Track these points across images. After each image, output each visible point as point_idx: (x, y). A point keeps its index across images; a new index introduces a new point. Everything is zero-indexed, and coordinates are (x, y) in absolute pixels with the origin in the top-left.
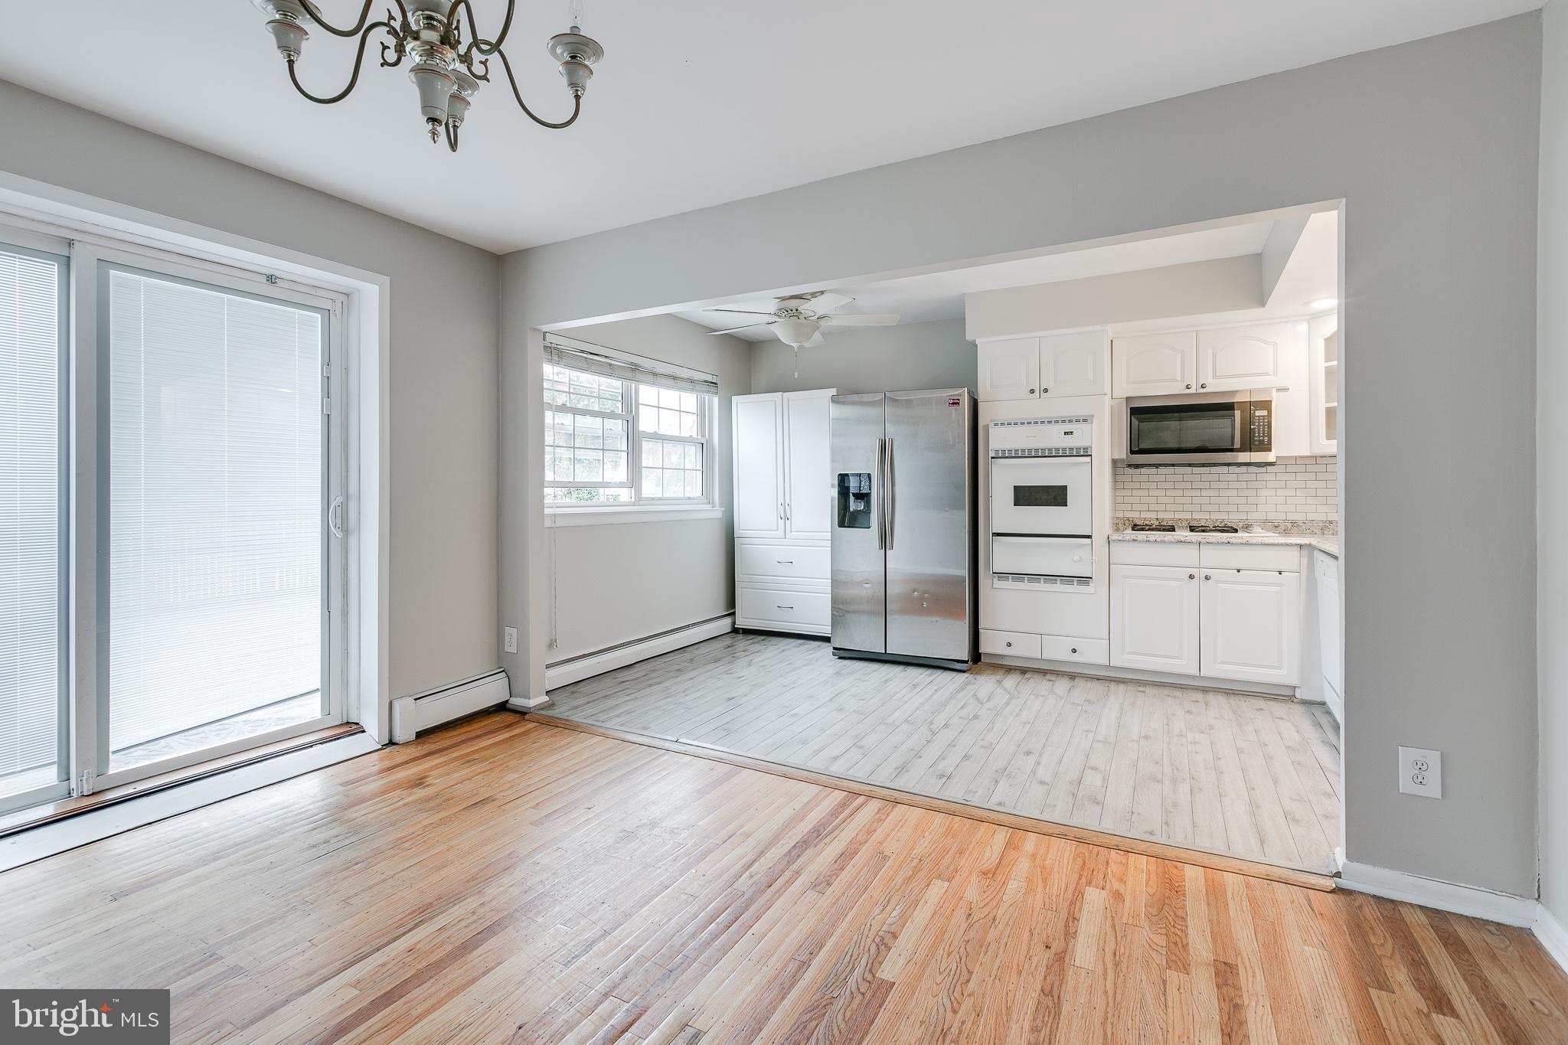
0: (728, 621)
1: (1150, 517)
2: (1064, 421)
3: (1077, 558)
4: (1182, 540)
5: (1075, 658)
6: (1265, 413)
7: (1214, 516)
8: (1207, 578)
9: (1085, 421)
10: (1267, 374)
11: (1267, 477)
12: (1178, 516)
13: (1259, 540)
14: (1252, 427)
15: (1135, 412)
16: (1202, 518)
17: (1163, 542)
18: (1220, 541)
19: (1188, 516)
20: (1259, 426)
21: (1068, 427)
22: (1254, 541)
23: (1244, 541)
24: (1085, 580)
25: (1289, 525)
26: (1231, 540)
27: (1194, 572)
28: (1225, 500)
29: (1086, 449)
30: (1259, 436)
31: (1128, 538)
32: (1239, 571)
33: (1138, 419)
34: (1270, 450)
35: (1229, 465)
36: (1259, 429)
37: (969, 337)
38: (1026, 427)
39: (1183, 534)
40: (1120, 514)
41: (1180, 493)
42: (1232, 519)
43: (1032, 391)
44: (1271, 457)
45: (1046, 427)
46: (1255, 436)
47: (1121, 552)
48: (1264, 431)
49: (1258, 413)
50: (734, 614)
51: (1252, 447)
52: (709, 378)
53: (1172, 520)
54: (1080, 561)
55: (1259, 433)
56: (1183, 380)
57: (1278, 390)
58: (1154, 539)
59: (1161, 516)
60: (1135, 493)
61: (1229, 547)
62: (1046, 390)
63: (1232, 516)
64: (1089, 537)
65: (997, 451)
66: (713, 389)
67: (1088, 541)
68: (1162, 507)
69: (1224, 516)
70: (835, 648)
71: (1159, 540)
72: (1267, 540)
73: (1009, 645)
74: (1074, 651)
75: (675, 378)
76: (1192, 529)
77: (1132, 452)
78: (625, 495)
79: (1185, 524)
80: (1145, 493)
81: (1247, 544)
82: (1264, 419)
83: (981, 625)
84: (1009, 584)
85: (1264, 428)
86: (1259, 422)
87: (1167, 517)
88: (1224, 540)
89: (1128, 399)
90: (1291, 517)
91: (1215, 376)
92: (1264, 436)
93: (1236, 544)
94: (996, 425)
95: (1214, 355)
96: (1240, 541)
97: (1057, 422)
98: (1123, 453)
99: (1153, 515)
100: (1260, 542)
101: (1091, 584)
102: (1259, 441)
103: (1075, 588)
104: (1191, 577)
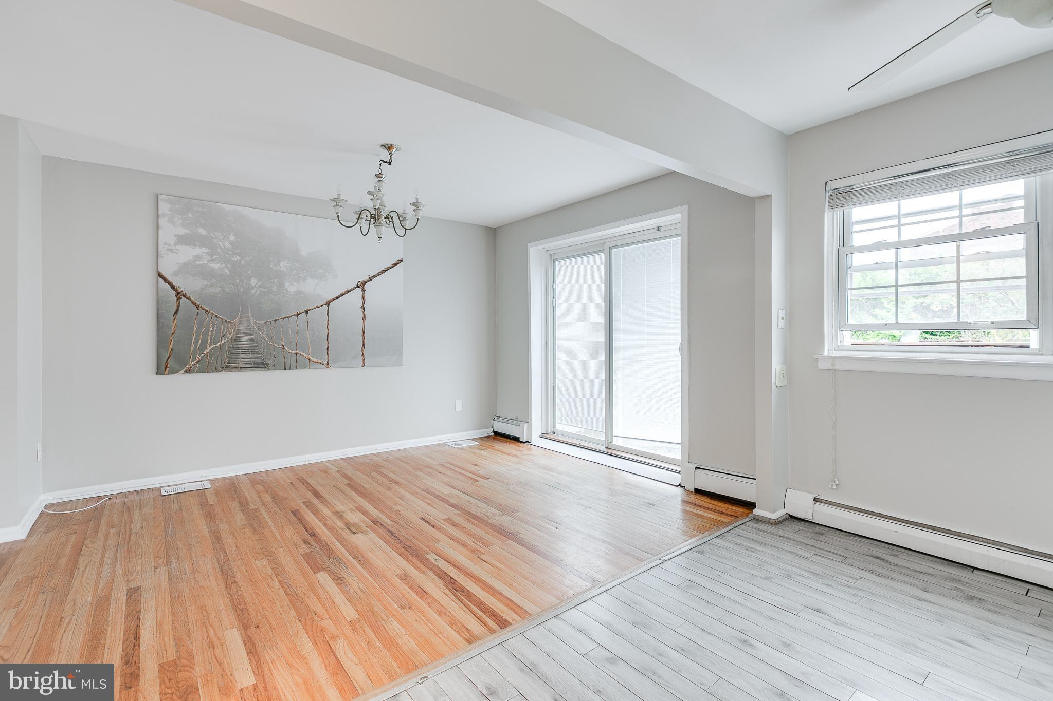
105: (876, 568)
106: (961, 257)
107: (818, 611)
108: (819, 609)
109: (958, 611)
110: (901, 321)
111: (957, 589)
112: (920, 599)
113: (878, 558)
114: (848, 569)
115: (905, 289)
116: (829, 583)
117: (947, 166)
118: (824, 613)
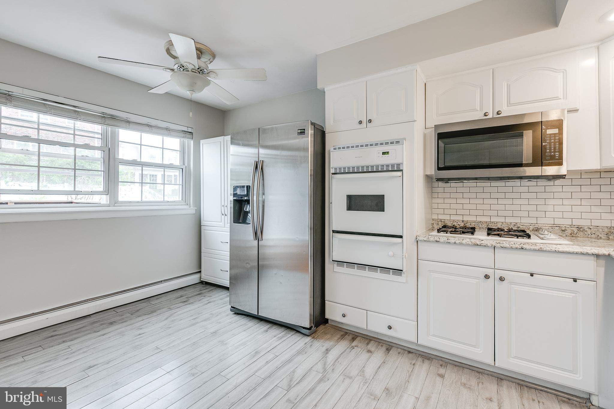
0: (197, 276)
1: (457, 219)
2: (382, 144)
3: (391, 253)
4: (478, 243)
5: (390, 333)
6: (556, 131)
7: (508, 220)
8: (502, 279)
9: (398, 142)
10: (557, 98)
11: (554, 189)
12: (479, 219)
13: (554, 248)
14: (544, 144)
15: (441, 136)
16: (498, 221)
17: (461, 244)
18: (514, 246)
19: (487, 219)
20: (550, 143)
21: (385, 148)
22: (548, 249)
23: (537, 248)
24: (398, 271)
25: (576, 230)
26: (525, 246)
27: (490, 272)
28: (518, 208)
29: (398, 165)
30: (550, 152)
31: (432, 239)
32: (532, 275)
33: (443, 143)
34: (561, 164)
35: (521, 178)
36: (550, 145)
37: (319, 87)
38: (355, 150)
39: (481, 236)
40: (435, 217)
41: (481, 201)
42: (524, 223)
43: (360, 122)
44: (563, 170)
45: (369, 149)
46: (546, 152)
47: (426, 250)
48: (555, 148)
49: (549, 132)
50: (200, 272)
51: (544, 162)
52: (185, 129)
53: (474, 222)
54: (393, 256)
55: (550, 149)
56: (481, 108)
57: (569, 111)
58: (454, 241)
59: (466, 218)
60: (446, 201)
61: (522, 252)
62: (370, 121)
63: (524, 221)
64: (401, 237)
65: (336, 169)
66: (190, 136)
67: (399, 240)
68: (467, 212)
69: (517, 220)
70: (232, 307)
71: (457, 242)
72: (561, 248)
73: (344, 316)
74: (390, 328)
75: (148, 126)
76: (490, 231)
77: (439, 169)
78: (104, 199)
79: (485, 226)
80: (454, 201)
81: (541, 250)
82: (555, 137)
83: (327, 297)
84: (344, 270)
85: (555, 144)
86: (550, 140)
87: (470, 219)
88: (517, 246)
89: (436, 127)
90: (576, 223)
91: (509, 104)
92: (555, 152)
93: (530, 250)
94: (335, 149)
95: (509, 87)
96: (533, 247)
97: (377, 144)
98: (432, 170)
99: (460, 218)
100: (554, 249)
101: (403, 275)
102: (551, 156)
103: (391, 277)
104: (487, 277)
105: (64, 339)
106: (76, 156)
107: (90, 367)
108: (89, 367)
109: (118, 329)
110: (41, 188)
111: (102, 324)
112: (104, 335)
113: (52, 336)
114: (55, 348)
115: (44, 169)
116: (66, 358)
117: (74, 106)
118: (95, 366)
